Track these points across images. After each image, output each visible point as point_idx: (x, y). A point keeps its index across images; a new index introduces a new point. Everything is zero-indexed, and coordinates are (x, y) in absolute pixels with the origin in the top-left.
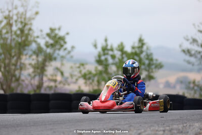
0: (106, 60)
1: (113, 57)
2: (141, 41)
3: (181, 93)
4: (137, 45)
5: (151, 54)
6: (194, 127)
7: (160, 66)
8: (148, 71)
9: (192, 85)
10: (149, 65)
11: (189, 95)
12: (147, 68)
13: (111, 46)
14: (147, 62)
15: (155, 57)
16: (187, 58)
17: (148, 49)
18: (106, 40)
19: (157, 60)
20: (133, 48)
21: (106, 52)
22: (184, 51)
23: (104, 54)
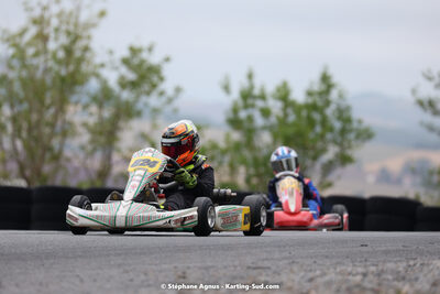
0: (250, 119)
1: (266, 113)
2: (325, 79)
3: (411, 195)
4: (317, 87)
5: (348, 108)
7: (366, 135)
8: (340, 145)
9: (436, 179)
11: (429, 199)
12: (339, 139)
13: (262, 90)
14: (337, 125)
15: (355, 114)
16: (428, 117)
17: (341, 96)
18: (250, 76)
19: (360, 122)
20: (310, 94)
21: (250, 101)
22: (420, 103)
23: (246, 106)
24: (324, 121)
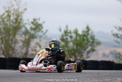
0: (67, 39)
1: (71, 37)
2: (88, 28)
3: (111, 60)
4: (85, 30)
5: (94, 36)
6: (117, 80)
7: (99, 43)
8: (92, 46)
9: (118, 55)
10: (93, 42)
11: (116, 61)
12: (92, 44)
13: (70, 31)
14: (91, 41)
15: (96, 38)
16: (116, 39)
17: (92, 32)
18: (67, 27)
19: (97, 40)
20: (83, 32)
21: (67, 34)
22: (114, 35)
23: (66, 35)
24: (87, 40)
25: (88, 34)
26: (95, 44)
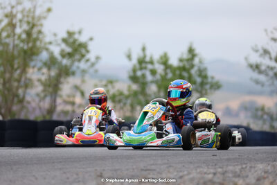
0: (144, 76)
1: (153, 72)
2: (191, 51)
4: (186, 56)
5: (205, 69)
7: (217, 86)
8: (200, 92)
9: (259, 113)
12: (200, 89)
13: (151, 58)
14: (199, 80)
15: (210, 74)
17: (201, 62)
18: (144, 49)
19: (213, 78)
20: (181, 60)
21: (144, 65)
22: (251, 66)
23: (141, 69)
24: (190, 77)
25: (192, 66)
26: (208, 87)
